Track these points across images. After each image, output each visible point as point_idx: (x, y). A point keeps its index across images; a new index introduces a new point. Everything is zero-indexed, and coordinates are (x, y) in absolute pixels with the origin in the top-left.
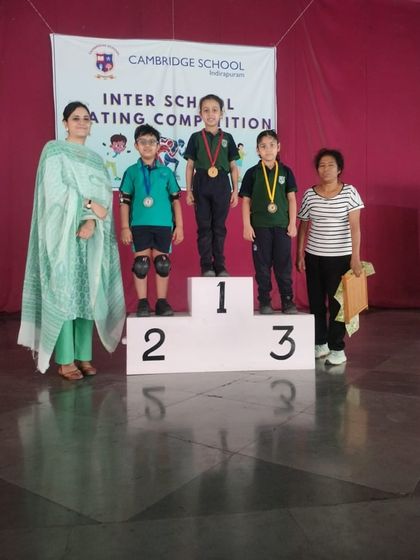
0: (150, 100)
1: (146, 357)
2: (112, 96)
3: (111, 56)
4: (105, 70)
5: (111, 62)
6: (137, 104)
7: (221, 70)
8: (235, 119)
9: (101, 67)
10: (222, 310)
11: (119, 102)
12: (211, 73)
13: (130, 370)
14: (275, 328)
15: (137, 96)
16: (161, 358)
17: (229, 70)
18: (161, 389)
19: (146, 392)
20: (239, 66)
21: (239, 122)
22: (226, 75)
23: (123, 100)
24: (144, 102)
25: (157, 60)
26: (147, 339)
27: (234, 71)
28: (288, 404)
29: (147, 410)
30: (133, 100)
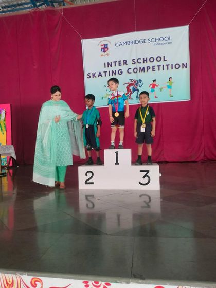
0: (125, 62)
1: (86, 183)
2: (108, 63)
3: (107, 45)
4: (105, 52)
5: (107, 48)
6: (119, 65)
7: (160, 42)
8: (168, 65)
9: (103, 50)
10: (117, 163)
11: (111, 66)
12: (155, 44)
13: (80, 188)
14: (141, 171)
15: (119, 61)
16: (92, 183)
17: (164, 41)
18: (92, 196)
19: (87, 197)
20: (169, 38)
21: (170, 67)
22: (162, 44)
23: (113, 64)
24: (122, 64)
25: (128, 43)
26: (86, 175)
27: (167, 41)
28: (148, 204)
29: (87, 205)
30: (117, 63)
